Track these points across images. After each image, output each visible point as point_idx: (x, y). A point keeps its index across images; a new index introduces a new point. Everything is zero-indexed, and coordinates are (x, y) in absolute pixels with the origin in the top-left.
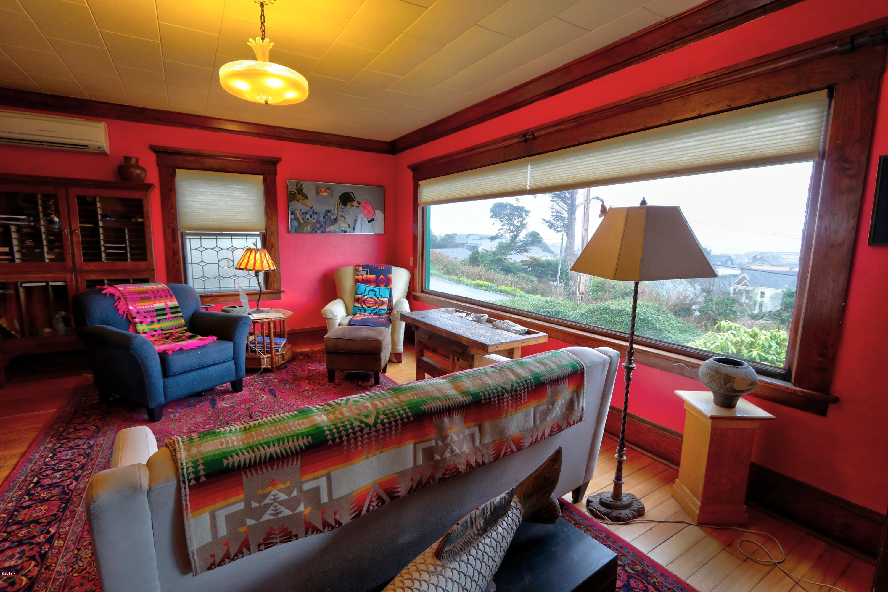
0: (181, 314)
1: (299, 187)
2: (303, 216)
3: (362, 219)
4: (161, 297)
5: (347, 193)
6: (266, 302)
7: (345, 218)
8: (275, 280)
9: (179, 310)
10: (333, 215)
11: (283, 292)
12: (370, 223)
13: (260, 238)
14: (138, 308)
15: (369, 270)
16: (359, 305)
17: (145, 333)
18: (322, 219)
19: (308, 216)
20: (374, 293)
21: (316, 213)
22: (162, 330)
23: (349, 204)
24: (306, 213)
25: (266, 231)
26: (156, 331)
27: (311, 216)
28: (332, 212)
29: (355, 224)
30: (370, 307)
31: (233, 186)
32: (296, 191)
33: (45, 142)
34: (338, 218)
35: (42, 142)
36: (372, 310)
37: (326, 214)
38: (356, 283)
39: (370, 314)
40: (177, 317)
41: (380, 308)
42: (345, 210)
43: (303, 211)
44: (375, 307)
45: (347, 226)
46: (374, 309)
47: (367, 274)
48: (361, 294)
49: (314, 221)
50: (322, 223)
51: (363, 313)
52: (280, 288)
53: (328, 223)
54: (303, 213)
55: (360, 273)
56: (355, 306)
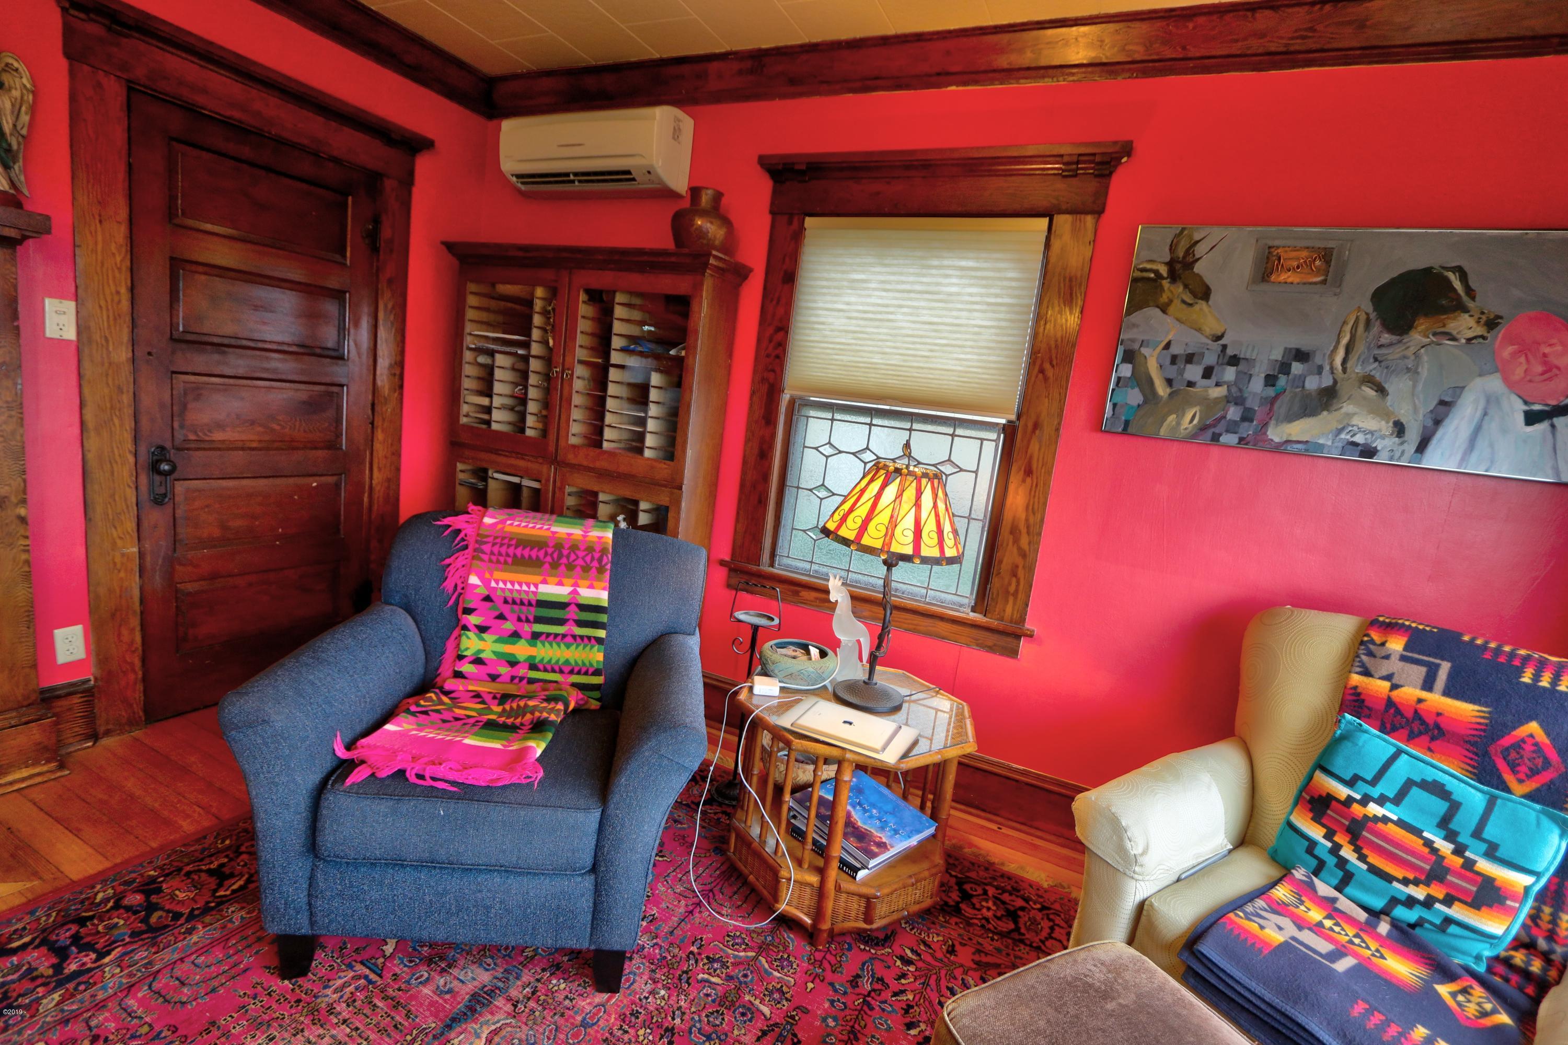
0: (602, 634)
1: (1180, 253)
2: (1172, 372)
3: (1491, 401)
4: (570, 567)
5: (1428, 271)
6: (966, 649)
7: (1381, 390)
8: (1012, 589)
9: (604, 618)
10: (1320, 370)
12: (1543, 427)
13: (993, 436)
14: (493, 584)
15: (1445, 668)
16: (1316, 832)
17: (478, 661)
18: (1257, 386)
19: (1194, 372)
20: (1441, 806)
21: (1234, 361)
22: (533, 667)
23: (1422, 324)
24: (1190, 359)
25: (1019, 417)
26: (513, 664)
27: (1208, 373)
28: (1318, 360)
29: (1438, 422)
30: (1389, 878)
31: (946, 262)
32: (1164, 270)
34: (1344, 389)
36: (1394, 901)
37: (1285, 368)
38: (1342, 709)
39: (1375, 914)
40: (589, 638)
42: (1394, 354)
43: (1175, 350)
44: (1419, 893)
45: (1386, 427)
46: (1411, 902)
47: (1428, 685)
48: (1351, 783)
49: (1217, 392)
50: (1252, 403)
52: (1022, 620)
53: (1281, 407)
54: (1174, 359)
55: (1385, 668)
56: (1290, 825)
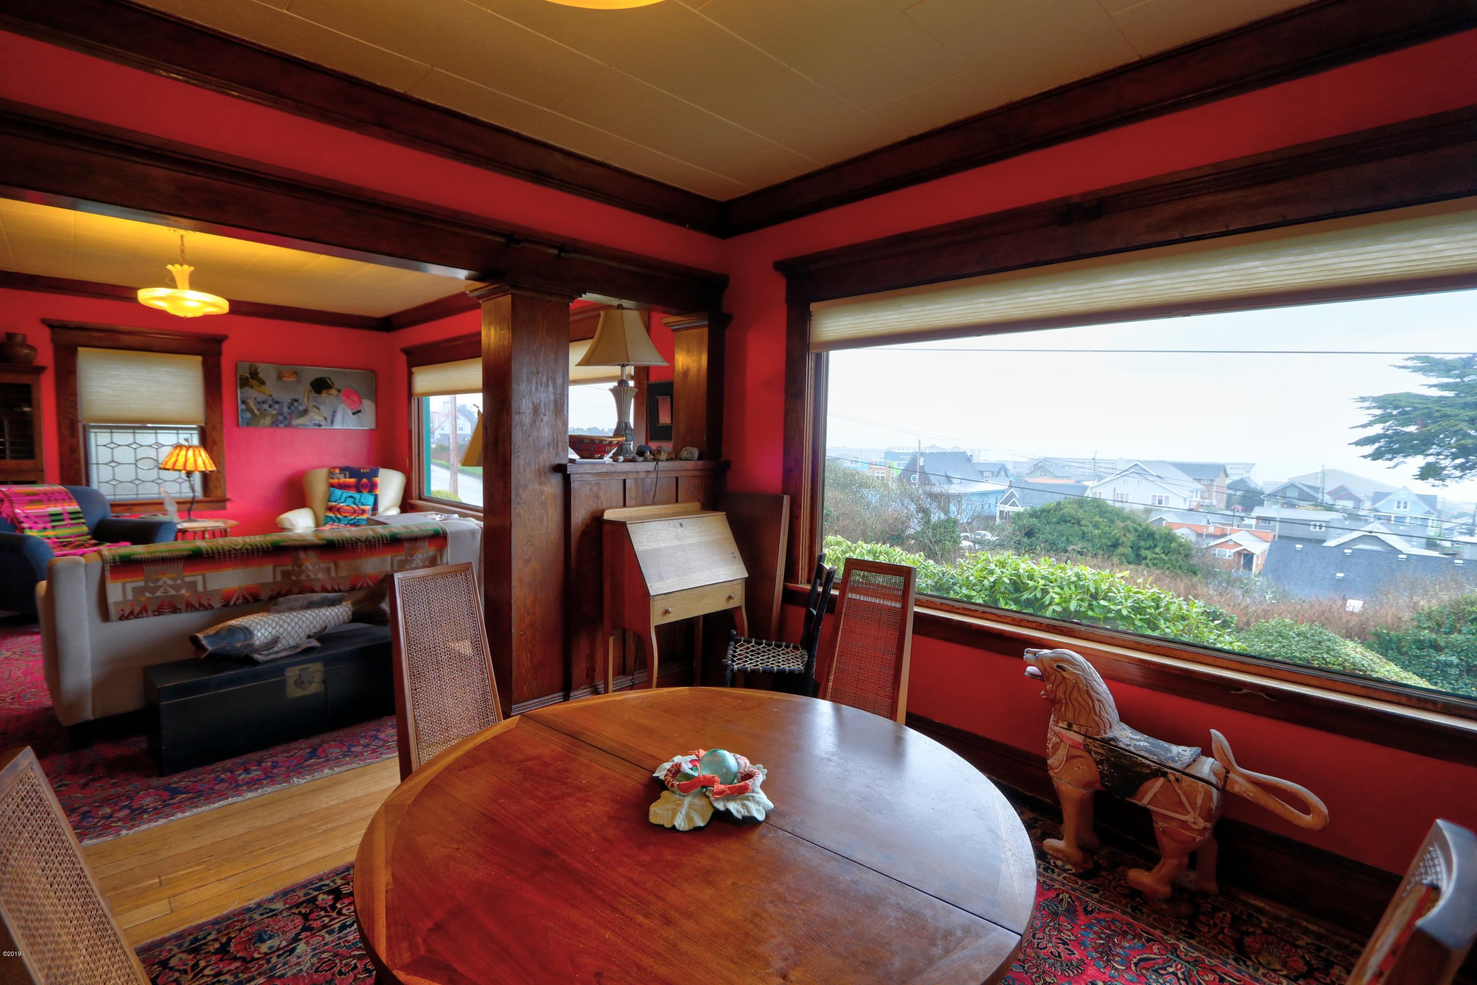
0: (83, 521)
1: (253, 371)
2: (259, 406)
3: (344, 410)
4: (56, 500)
5: (321, 378)
6: (202, 511)
7: (318, 409)
8: (218, 484)
9: (81, 515)
10: (301, 404)
11: (229, 500)
12: (356, 416)
13: (196, 432)
14: (26, 512)
15: (348, 473)
16: (331, 515)
17: (35, 539)
18: (285, 409)
19: (266, 406)
21: (277, 402)
22: (58, 538)
23: (324, 392)
24: (264, 402)
25: (206, 424)
26: (49, 538)
27: (270, 406)
28: (300, 401)
29: (334, 416)
32: (249, 376)
34: (310, 409)
36: (349, 521)
37: (292, 404)
38: (330, 488)
39: (346, 525)
40: (79, 523)
42: (319, 399)
43: (259, 400)
44: (352, 517)
45: (323, 419)
46: (352, 519)
47: (345, 478)
48: (335, 502)
49: (275, 412)
50: (286, 415)
52: (225, 496)
53: (294, 415)
55: (336, 476)
56: (327, 516)
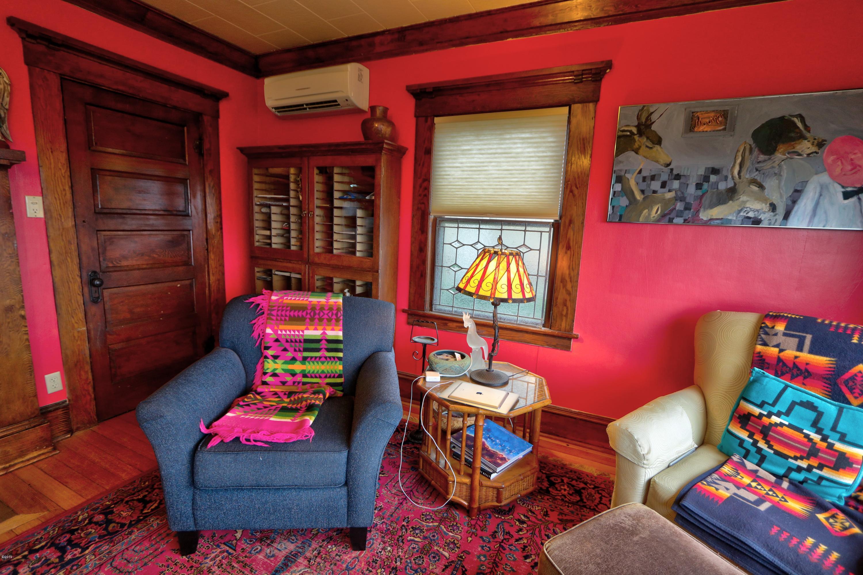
0: (341, 355)
1: (643, 120)
2: (644, 186)
3: (823, 188)
4: (320, 320)
5: (782, 118)
6: (541, 348)
7: (761, 187)
8: (564, 313)
9: (341, 346)
10: (726, 178)
11: (576, 338)
12: (853, 200)
13: (547, 229)
14: (279, 332)
15: (809, 338)
16: (743, 435)
17: (274, 375)
18: (691, 189)
19: (656, 185)
20: (812, 415)
21: (678, 177)
22: (305, 376)
23: (782, 148)
24: (653, 178)
25: (561, 218)
26: (294, 375)
27: (664, 185)
28: (724, 173)
29: (794, 202)
30: (786, 457)
31: (513, 136)
32: (635, 130)
33: (307, 105)
34: (740, 188)
35: (302, 105)
36: (790, 470)
37: (706, 179)
38: (753, 365)
39: (780, 478)
40: (334, 358)
41: (826, 473)
42: (767, 166)
43: (644, 174)
44: (804, 464)
45: (765, 207)
46: (799, 469)
47: (800, 348)
48: (761, 406)
49: (669, 195)
50: (690, 200)
51: (750, 466)
52: (571, 330)
53: (706, 200)
54: (644, 179)
55: (775, 340)
56: (729, 431)
